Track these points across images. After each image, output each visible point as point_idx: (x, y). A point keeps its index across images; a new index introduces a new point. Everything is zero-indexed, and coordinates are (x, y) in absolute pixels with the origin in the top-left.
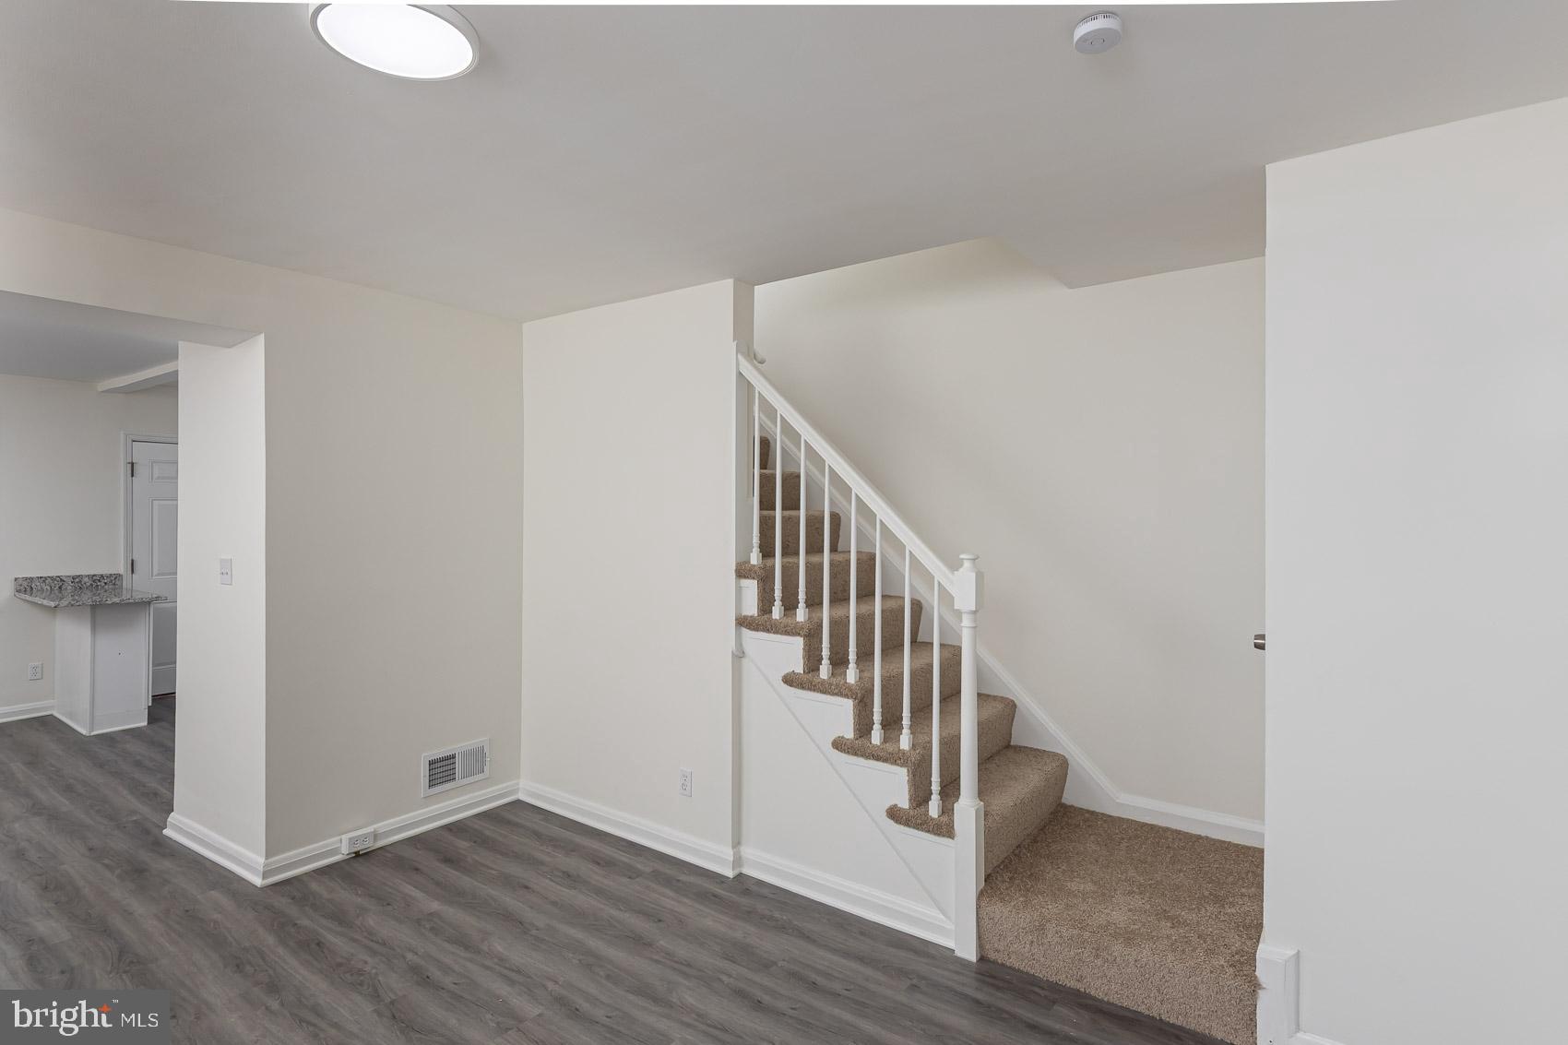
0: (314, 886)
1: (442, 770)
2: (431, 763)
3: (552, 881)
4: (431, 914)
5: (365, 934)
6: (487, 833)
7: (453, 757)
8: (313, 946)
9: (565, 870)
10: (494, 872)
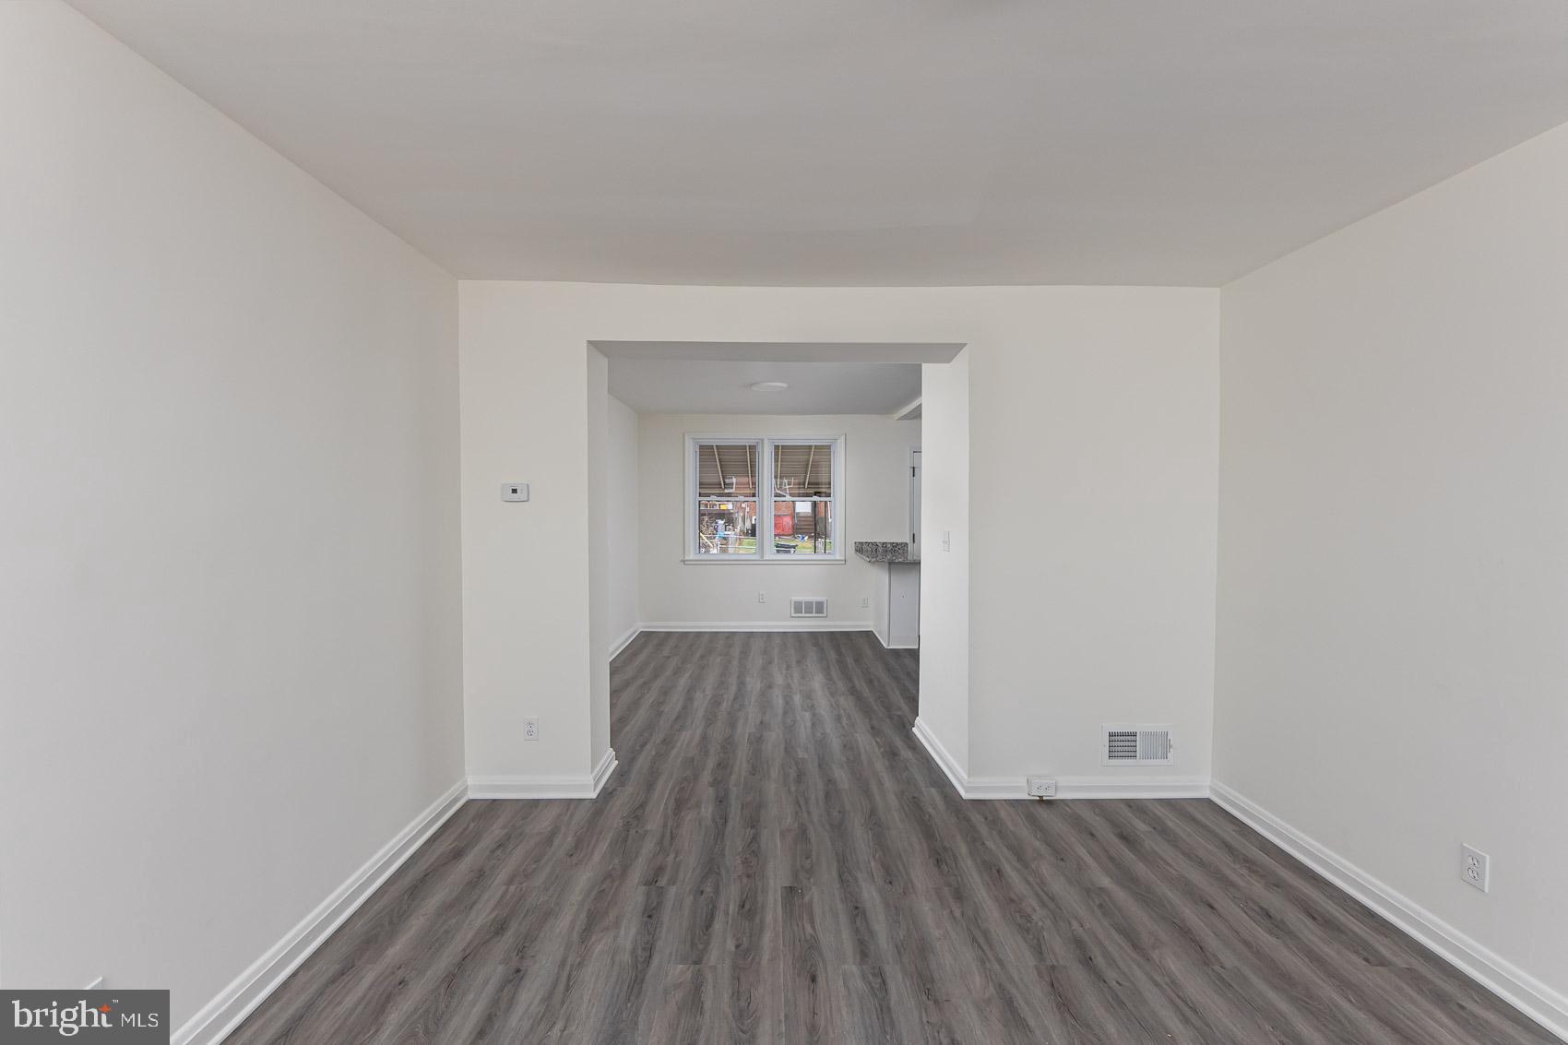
0: (1003, 814)
1: (1122, 744)
2: (1111, 735)
3: (1245, 912)
4: (1100, 889)
5: (1038, 880)
6: (1170, 824)
7: (1135, 735)
8: (994, 871)
9: (1266, 907)
10: (1173, 872)
